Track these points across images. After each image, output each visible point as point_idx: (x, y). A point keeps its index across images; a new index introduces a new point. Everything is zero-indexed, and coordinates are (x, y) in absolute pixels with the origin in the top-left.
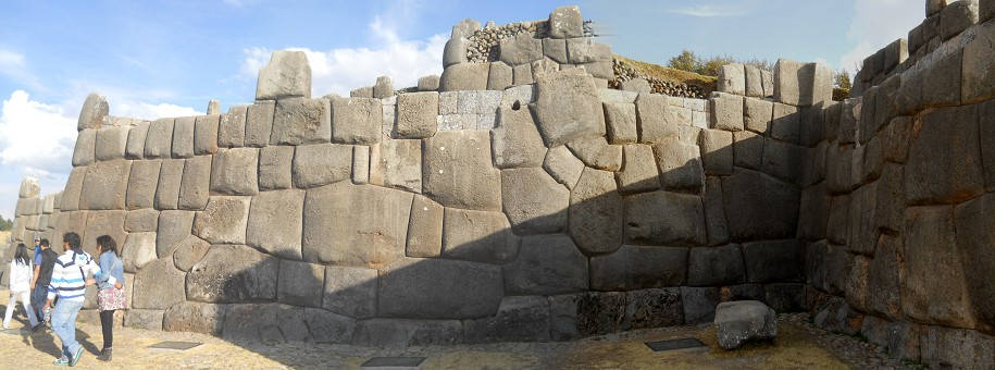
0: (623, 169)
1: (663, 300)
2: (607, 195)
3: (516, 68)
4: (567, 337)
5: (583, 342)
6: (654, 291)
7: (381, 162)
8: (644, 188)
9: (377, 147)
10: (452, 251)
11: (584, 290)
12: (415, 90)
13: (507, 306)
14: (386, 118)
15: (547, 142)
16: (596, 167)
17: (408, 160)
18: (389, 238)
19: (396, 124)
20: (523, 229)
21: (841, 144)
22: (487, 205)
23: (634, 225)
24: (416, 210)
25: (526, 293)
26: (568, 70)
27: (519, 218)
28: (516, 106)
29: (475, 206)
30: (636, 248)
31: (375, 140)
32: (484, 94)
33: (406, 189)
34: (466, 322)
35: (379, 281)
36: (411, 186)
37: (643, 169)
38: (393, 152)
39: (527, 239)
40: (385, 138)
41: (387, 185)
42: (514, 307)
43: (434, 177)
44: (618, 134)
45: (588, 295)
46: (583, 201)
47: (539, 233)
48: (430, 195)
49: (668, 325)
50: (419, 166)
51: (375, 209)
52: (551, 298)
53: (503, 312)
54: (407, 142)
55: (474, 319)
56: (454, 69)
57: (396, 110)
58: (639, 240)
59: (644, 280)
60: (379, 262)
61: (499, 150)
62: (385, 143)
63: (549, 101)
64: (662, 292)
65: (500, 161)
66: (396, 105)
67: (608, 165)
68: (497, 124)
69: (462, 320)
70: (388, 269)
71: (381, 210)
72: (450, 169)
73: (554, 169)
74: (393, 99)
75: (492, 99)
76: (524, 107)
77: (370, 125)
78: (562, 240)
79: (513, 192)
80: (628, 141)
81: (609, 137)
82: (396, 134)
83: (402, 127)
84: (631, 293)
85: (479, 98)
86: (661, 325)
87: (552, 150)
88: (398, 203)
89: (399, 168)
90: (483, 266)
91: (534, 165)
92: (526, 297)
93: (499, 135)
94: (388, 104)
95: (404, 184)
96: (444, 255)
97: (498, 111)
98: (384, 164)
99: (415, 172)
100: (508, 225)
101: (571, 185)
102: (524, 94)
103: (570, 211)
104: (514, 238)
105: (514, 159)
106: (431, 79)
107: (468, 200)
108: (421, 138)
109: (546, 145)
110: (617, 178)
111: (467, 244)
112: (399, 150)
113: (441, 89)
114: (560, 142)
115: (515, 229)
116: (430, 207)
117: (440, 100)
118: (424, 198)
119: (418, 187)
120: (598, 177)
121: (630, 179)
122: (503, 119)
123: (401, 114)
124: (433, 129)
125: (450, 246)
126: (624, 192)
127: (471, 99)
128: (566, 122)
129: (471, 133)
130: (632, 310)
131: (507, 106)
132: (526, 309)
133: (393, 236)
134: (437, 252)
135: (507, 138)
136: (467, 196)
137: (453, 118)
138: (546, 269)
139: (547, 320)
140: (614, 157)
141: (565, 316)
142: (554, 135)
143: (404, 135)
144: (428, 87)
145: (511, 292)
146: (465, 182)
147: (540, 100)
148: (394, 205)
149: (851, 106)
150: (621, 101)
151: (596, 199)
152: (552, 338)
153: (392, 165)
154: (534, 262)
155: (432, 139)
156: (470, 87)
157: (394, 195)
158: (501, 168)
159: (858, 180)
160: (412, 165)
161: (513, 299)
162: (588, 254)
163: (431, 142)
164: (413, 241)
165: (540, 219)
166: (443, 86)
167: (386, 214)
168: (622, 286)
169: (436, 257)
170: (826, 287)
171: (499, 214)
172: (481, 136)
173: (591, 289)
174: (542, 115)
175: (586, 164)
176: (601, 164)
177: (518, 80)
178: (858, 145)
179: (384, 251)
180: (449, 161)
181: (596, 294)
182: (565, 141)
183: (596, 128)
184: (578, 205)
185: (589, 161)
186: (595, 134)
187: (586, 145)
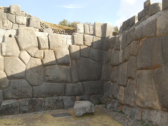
0: (44, 58)
1: (57, 100)
2: (39, 66)
4: (25, 112)
5: (30, 114)
6: (54, 97)
8: (51, 64)
11: (31, 97)
13: (4, 103)
16: (35, 57)
20: (11, 78)
21: (115, 50)
23: (48, 76)
25: (11, 99)
27: (10, 74)
28: (10, 36)
30: (48, 84)
37: (50, 58)
39: (12, 81)
42: (7, 103)
44: (42, 46)
45: (32, 99)
46: (31, 68)
47: (17, 79)
49: (59, 109)
52: (20, 100)
53: (3, 106)
58: (49, 81)
59: (50, 94)
61: (4, 50)
65: (4, 54)
67: (39, 57)
68: (3, 41)
73: (23, 58)
75: (1, 32)
76: (13, 37)
78: (24, 81)
79: (8, 65)
80: (45, 49)
81: (39, 47)
84: (47, 98)
86: (56, 109)
87: (22, 52)
91: (16, 56)
92: (11, 100)
93: (4, 45)
97: (4, 37)
100: (6, 76)
101: (26, 63)
102: (14, 33)
103: (26, 71)
104: (8, 81)
105: (9, 54)
109: (20, 50)
110: (42, 61)
114: (25, 50)
115: (8, 77)
120: (35, 61)
121: (46, 61)
122: (6, 40)
126: (44, 65)
128: (27, 44)
130: (47, 104)
131: (7, 36)
132: (11, 104)
135: (7, 46)
138: (19, 91)
139: (18, 107)
140: (41, 54)
141: (24, 105)
142: (23, 47)
145: (5, 98)
147: (19, 35)
149: (119, 37)
150: (43, 36)
151: (35, 68)
152: (20, 113)
154: (15, 88)
158: (4, 56)
159: (121, 61)
161: (7, 101)
162: (32, 86)
170: (110, 96)
171: (3, 72)
173: (33, 97)
174: (20, 40)
178: (121, 50)
181: (35, 99)
183: (35, 45)
184: (29, 69)
185: (32, 55)
186: (34, 46)
187: (31, 50)
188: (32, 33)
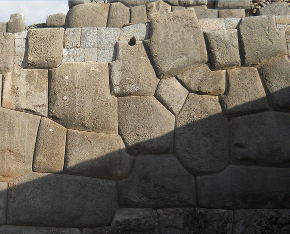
2: (212, 118)
3: (133, 8)
7: (13, 88)
8: (252, 109)
9: (9, 76)
10: (74, 168)
11: (190, 206)
12: (44, 26)
13: (120, 216)
14: (17, 50)
15: (159, 74)
16: (200, 93)
17: (36, 87)
18: (18, 156)
19: (26, 55)
20: (136, 150)
22: (105, 128)
23: (241, 146)
24: (42, 131)
25: (137, 205)
26: (179, 11)
27: (132, 140)
28: (132, 42)
29: (95, 129)
31: (7, 69)
32: (105, 31)
33: (33, 112)
34: (85, 230)
35: (9, 191)
36: (38, 110)
37: (247, 91)
38: (23, 80)
39: (139, 158)
40: (16, 67)
41: (17, 109)
42: (126, 217)
43: (58, 103)
44: (219, 59)
45: (195, 211)
46: (188, 125)
47: (151, 153)
48: (55, 118)
50: (46, 93)
51: (7, 129)
52: (160, 211)
53: (117, 222)
54: (36, 72)
55: (91, 227)
56: (78, 9)
57: (27, 43)
58: (245, 160)
60: (9, 176)
61: (116, 79)
62: (17, 71)
63: (162, 37)
64: (272, 213)
65: (117, 89)
66: (27, 39)
67: (211, 90)
68: (115, 57)
69: (81, 228)
70: (16, 182)
71: (11, 130)
72: (73, 96)
73: (165, 97)
74: (24, 34)
75: (111, 35)
76: (139, 43)
77: (4, 56)
78: (169, 160)
79: (128, 117)
80: (231, 65)
81: (212, 63)
82: (26, 65)
83: (31, 58)
84: (239, 212)
85: (99, 34)
87: (164, 81)
88: (26, 125)
89: (28, 94)
90: (100, 181)
91: (147, 94)
92: (137, 210)
93: (117, 67)
94: (19, 38)
95: (32, 108)
96: (66, 171)
97: (116, 47)
98: (15, 91)
99: (42, 98)
100: (123, 146)
101: (176, 110)
102: (139, 31)
103: (176, 133)
104: (128, 157)
105: (129, 88)
106: (58, 17)
107: (88, 122)
108: (48, 68)
109: (158, 76)
110: (221, 102)
111: (86, 162)
112: (29, 78)
113: (67, 25)
114: (170, 74)
115: (130, 150)
116: (55, 129)
117: (65, 35)
118: (50, 121)
119: (44, 111)
120: (202, 102)
121: (235, 101)
122: (120, 53)
123: (31, 47)
124: (58, 61)
125: (72, 164)
126: (229, 115)
127: (92, 36)
128: (176, 57)
129: (92, 65)
131: (124, 41)
132: (138, 220)
133: (22, 153)
134: (60, 168)
135: (123, 70)
136: (87, 119)
137: (76, 51)
138: (156, 185)
139: (156, 230)
140: (216, 82)
141: (172, 227)
142: (165, 68)
143: (34, 66)
144: (55, 23)
145: (124, 204)
146: (86, 107)
147: (154, 37)
148: (23, 126)
151: (201, 122)
153: (22, 91)
154: (145, 179)
155: (57, 69)
156: (92, 24)
157: (24, 118)
158: (118, 95)
160: (40, 92)
161: (127, 211)
162: (194, 173)
163: (57, 72)
164: (39, 158)
165: (151, 141)
166: (68, 23)
167: (16, 134)
168: (229, 204)
169: (59, 173)
171: (115, 136)
172: (100, 67)
173: (199, 206)
174: (155, 50)
175: (190, 91)
176: (204, 89)
177: (134, 19)
179: (13, 167)
180: (72, 89)
181: (202, 210)
182: (175, 74)
183: (198, 57)
184: (184, 127)
185: (192, 87)
186: (196, 62)
187: (189, 73)
188: (190, 25)
